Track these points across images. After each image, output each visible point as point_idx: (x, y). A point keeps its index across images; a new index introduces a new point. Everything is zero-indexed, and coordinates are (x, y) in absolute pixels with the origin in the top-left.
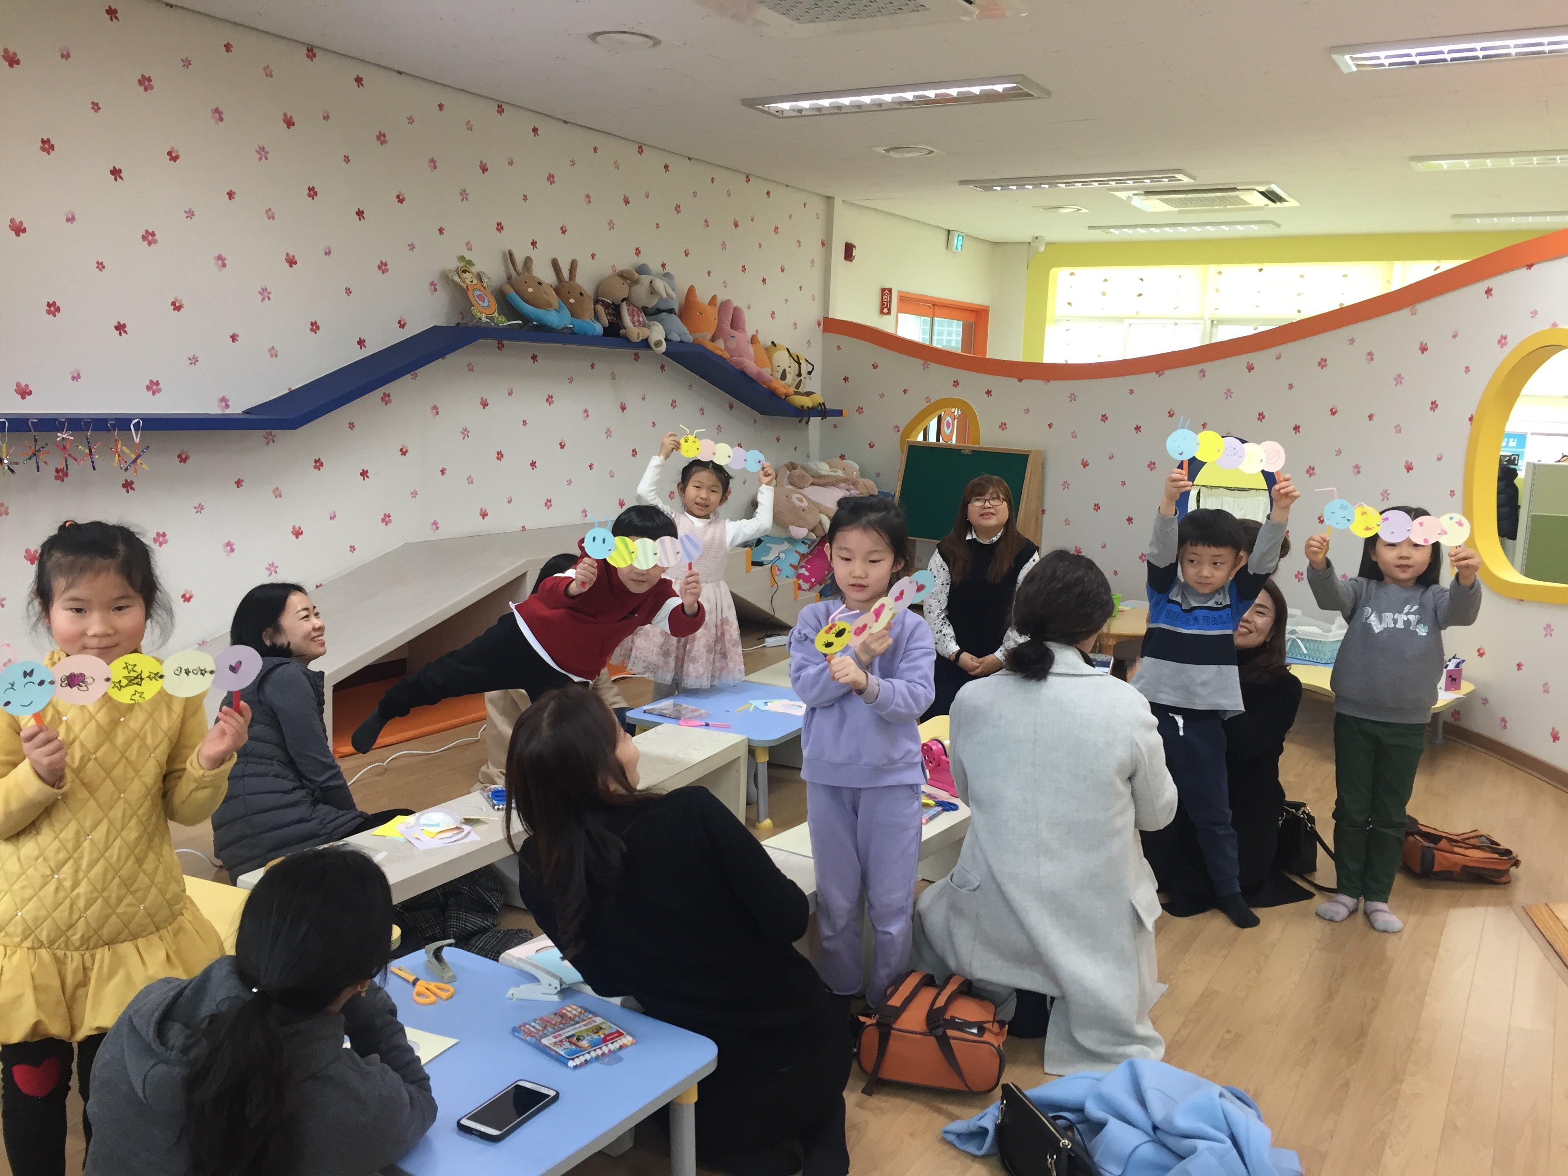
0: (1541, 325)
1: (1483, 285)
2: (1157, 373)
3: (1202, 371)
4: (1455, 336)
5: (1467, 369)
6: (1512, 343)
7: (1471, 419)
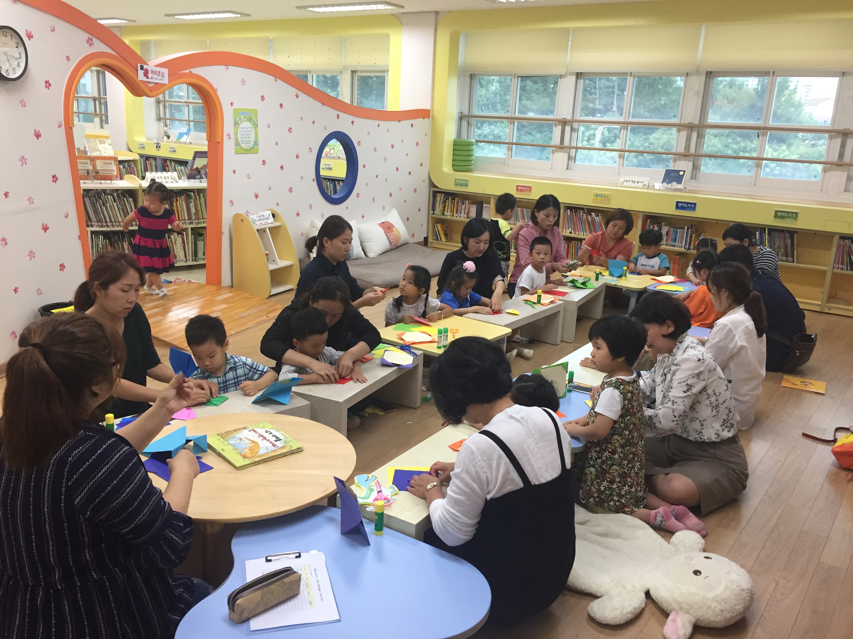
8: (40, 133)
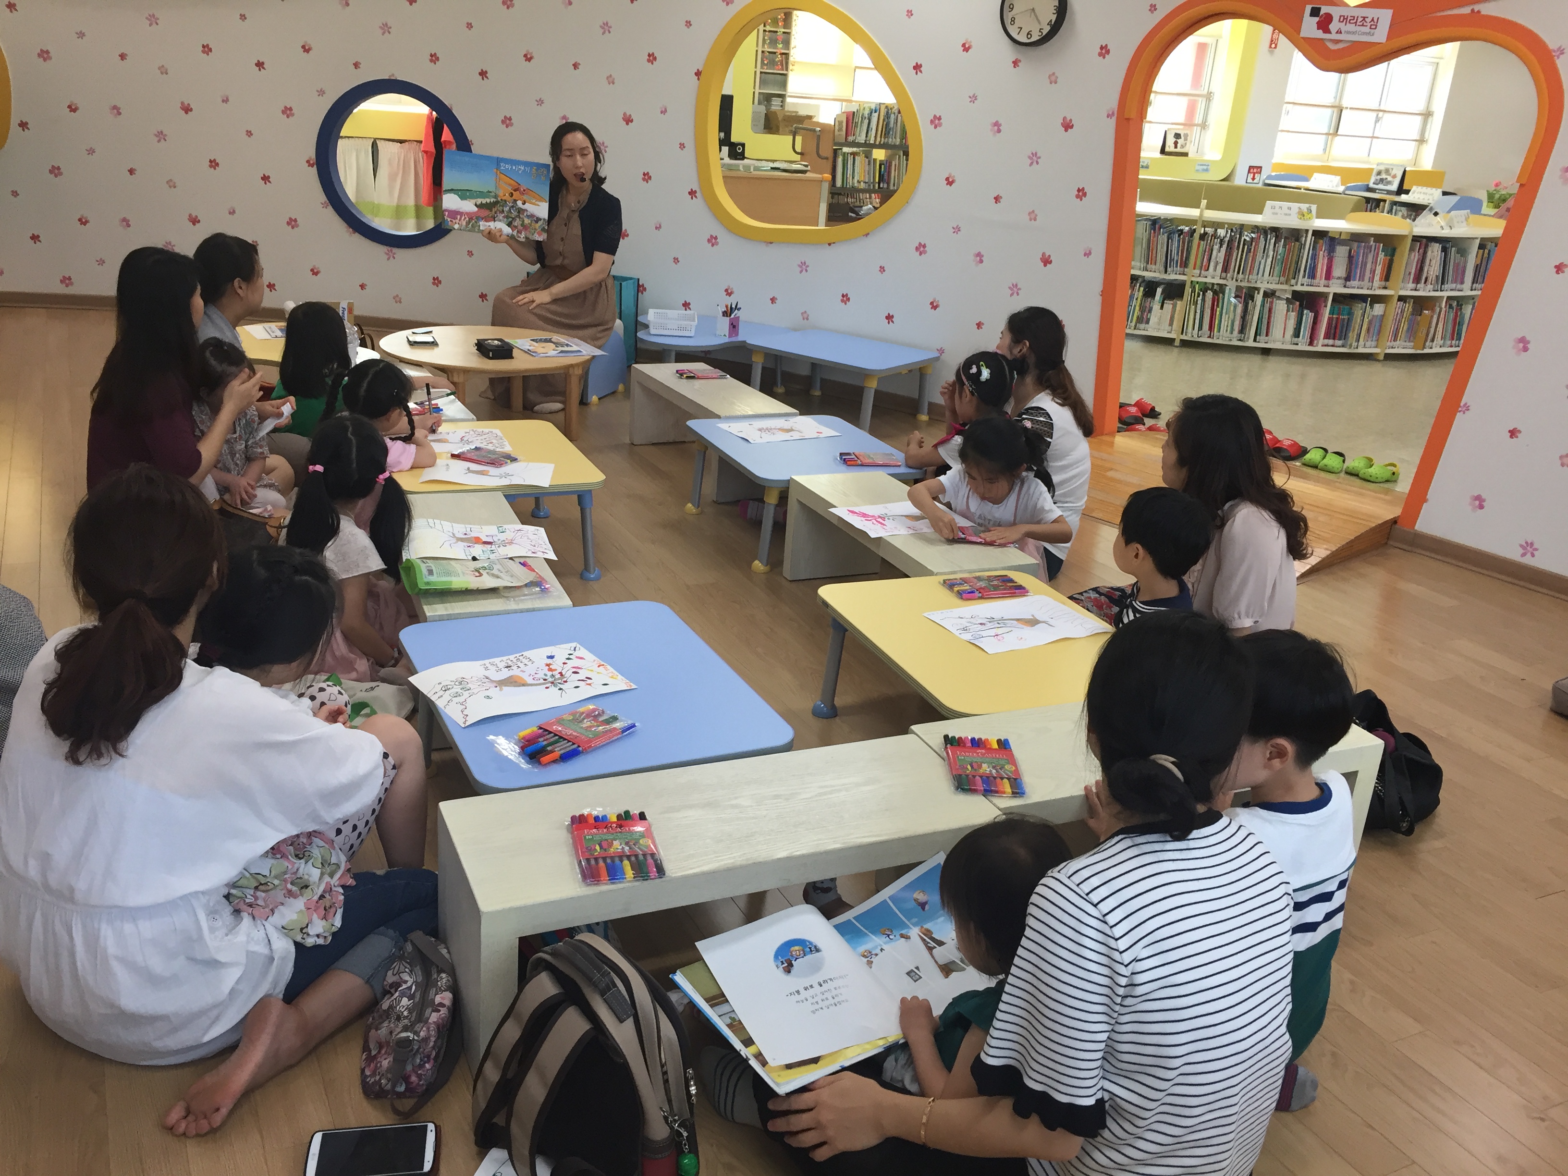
5: (688, 24)
6: (739, 2)
8: (1073, 122)
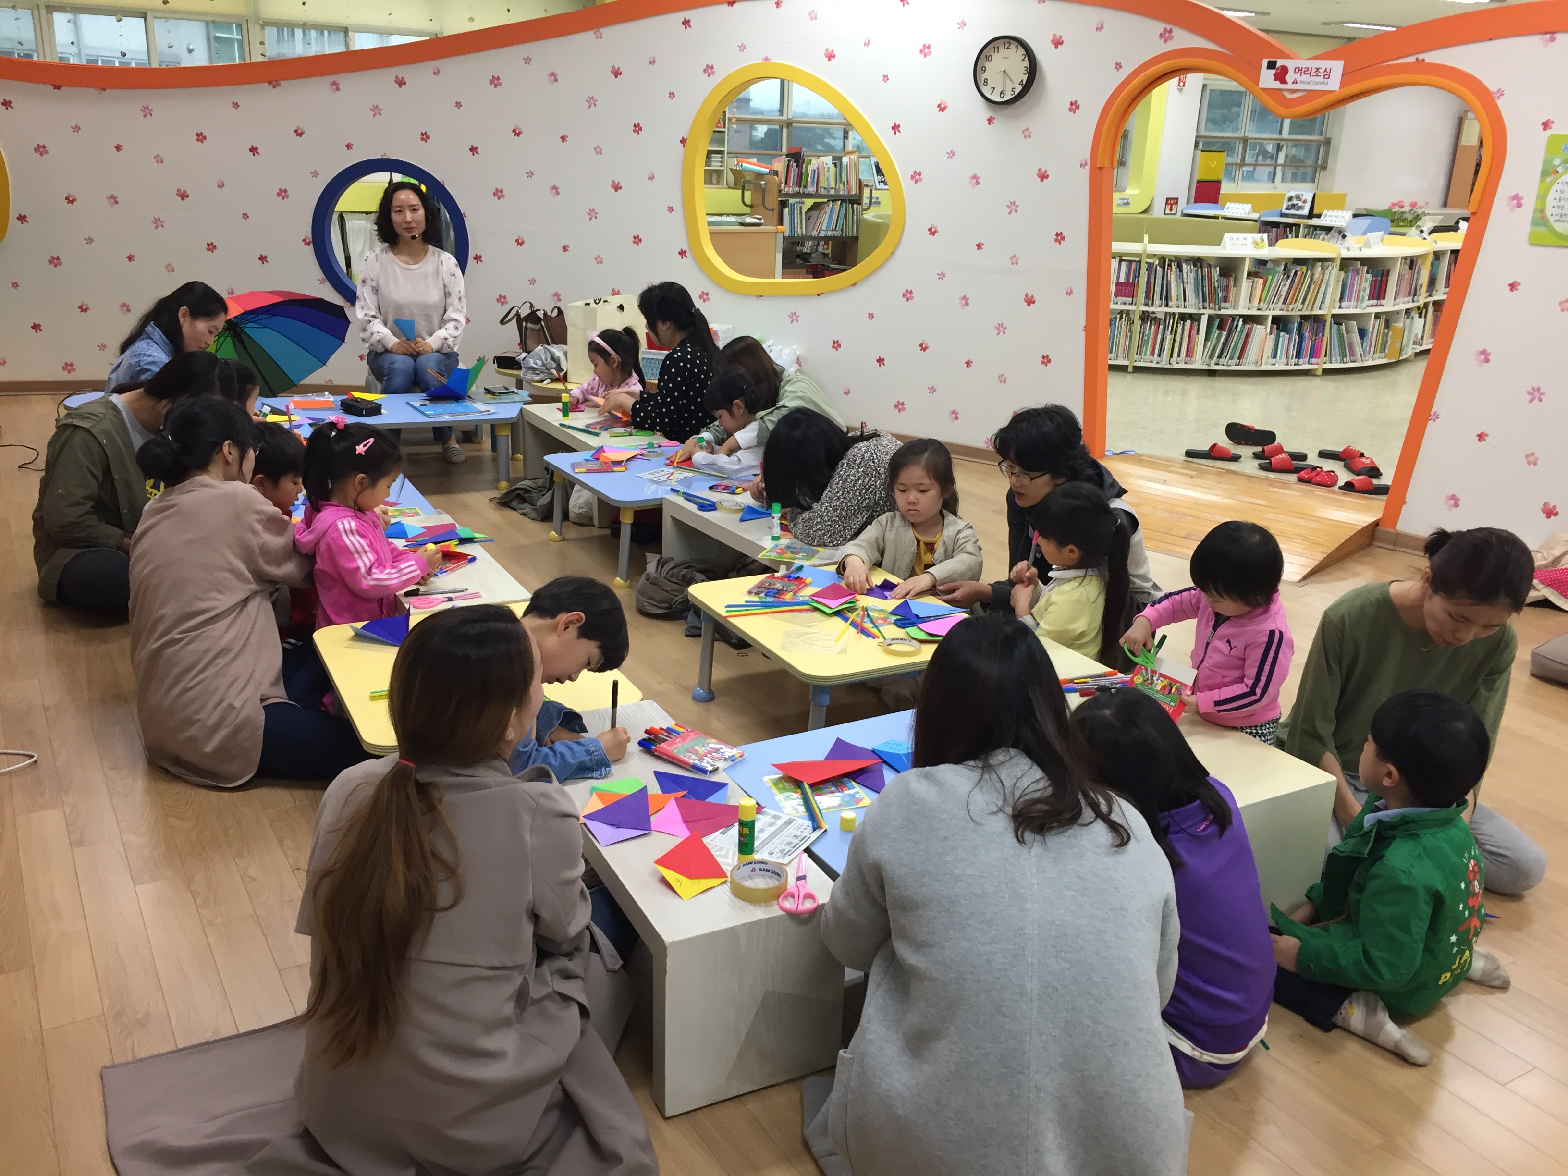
0: (751, 58)
1: (681, 16)
2: (270, 83)
3: (334, 83)
4: (652, 63)
5: (672, 95)
6: (721, 73)
7: (683, 141)
8: (1048, 173)
